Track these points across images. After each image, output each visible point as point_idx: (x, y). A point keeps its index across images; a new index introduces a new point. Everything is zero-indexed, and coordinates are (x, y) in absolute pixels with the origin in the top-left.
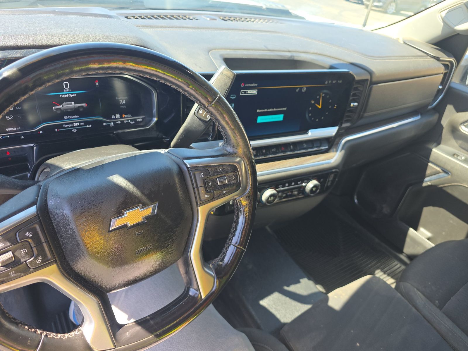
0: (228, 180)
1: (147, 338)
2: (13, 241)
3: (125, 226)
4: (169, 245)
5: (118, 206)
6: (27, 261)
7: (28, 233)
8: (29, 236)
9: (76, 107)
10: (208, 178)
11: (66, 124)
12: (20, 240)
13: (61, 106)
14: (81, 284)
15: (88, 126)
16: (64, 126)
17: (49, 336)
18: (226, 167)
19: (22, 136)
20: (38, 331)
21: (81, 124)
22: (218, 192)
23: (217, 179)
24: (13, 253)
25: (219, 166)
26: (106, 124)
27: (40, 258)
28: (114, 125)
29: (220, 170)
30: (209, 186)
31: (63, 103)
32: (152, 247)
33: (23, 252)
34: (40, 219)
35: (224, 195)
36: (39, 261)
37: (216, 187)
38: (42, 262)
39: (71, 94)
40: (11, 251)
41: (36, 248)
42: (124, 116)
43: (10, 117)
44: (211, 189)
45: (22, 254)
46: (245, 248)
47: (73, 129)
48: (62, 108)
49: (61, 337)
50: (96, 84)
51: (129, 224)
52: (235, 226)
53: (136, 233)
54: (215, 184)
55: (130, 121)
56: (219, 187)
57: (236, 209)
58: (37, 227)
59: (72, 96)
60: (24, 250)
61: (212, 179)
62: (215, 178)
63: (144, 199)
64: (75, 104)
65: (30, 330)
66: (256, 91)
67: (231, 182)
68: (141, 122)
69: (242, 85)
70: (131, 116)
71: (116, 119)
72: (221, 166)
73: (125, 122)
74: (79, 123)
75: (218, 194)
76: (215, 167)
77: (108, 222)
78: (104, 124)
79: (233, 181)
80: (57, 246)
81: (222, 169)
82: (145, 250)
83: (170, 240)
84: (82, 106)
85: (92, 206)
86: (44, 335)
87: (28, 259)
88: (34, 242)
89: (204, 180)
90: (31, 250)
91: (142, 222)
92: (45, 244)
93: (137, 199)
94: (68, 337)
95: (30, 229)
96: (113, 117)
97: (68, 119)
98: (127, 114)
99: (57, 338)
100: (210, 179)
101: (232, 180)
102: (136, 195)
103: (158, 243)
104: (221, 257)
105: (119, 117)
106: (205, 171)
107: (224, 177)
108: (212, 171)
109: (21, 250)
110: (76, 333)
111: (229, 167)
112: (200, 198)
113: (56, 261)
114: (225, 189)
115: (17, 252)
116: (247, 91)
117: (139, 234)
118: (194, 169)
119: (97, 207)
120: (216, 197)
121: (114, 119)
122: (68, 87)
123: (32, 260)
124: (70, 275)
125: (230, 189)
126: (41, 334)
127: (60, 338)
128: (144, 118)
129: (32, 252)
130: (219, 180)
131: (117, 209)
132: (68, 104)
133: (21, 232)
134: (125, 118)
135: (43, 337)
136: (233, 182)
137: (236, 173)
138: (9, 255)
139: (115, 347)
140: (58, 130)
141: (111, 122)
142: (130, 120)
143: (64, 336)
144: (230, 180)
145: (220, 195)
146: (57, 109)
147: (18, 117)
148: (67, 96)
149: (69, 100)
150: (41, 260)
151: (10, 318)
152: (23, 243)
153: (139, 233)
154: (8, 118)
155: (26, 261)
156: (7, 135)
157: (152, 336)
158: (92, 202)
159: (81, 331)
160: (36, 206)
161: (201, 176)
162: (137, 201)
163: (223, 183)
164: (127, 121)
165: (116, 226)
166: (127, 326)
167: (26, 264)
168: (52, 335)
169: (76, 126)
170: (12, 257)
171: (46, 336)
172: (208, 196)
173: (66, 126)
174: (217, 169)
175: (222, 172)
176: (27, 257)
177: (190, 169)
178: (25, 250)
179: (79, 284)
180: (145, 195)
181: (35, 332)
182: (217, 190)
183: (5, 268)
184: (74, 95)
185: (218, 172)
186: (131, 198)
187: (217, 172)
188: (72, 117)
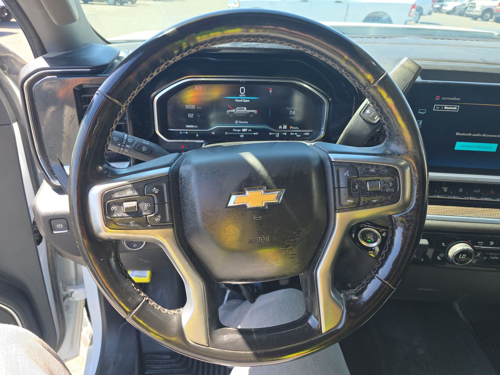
0: (383, 186)
1: (245, 352)
2: (141, 193)
3: (244, 206)
4: (290, 245)
5: (241, 182)
6: (148, 216)
7: (155, 189)
8: (155, 192)
9: (247, 113)
10: (355, 178)
11: (236, 128)
12: (146, 193)
13: (234, 111)
14: (191, 260)
15: (255, 134)
16: (234, 130)
17: (149, 303)
18: (382, 169)
19: (197, 134)
20: (142, 293)
21: (249, 130)
22: (365, 199)
23: (367, 183)
24: (138, 204)
25: (372, 166)
26: (272, 134)
27: (159, 216)
28: (279, 136)
29: (373, 170)
30: (354, 190)
31: (237, 107)
32: (269, 241)
33: (147, 206)
34: (169, 180)
35: (374, 205)
36: (158, 219)
37: (364, 192)
38: (160, 222)
39: (245, 99)
40: (137, 201)
41: (158, 206)
42: (291, 127)
43: (191, 115)
44: (356, 193)
45: (145, 208)
46: (394, 286)
47: (240, 135)
48: (235, 113)
49: (161, 309)
50: (269, 91)
51: (249, 206)
52: (385, 253)
53: (255, 217)
54: (364, 188)
55: (296, 134)
56: (368, 192)
57: (390, 231)
58: (165, 186)
59: (245, 101)
60: (147, 204)
61: (360, 180)
62: (365, 181)
63: (270, 181)
64: (247, 109)
65: (135, 288)
66: (457, 107)
67: (386, 189)
68: (307, 136)
69: (437, 98)
70: (298, 129)
71: (282, 129)
72: (376, 166)
73: (291, 134)
74: (247, 129)
75: (366, 201)
76: (367, 166)
77: (227, 196)
78: (270, 134)
79: (389, 189)
80: (178, 211)
81: (376, 171)
82: (261, 240)
83: (292, 240)
84: (253, 113)
85: (215, 176)
86: (146, 299)
87: (149, 214)
88: (158, 199)
89: (349, 181)
90: (153, 206)
91: (263, 207)
92: (166, 205)
93: (262, 180)
94: (167, 313)
95: (158, 186)
96: (280, 127)
97: (238, 124)
98: (295, 126)
99: (157, 308)
100: (357, 180)
101: (388, 187)
102: (262, 175)
103: (276, 238)
104: (359, 289)
105: (286, 128)
106: (353, 170)
107: (377, 182)
108: (361, 170)
109: (145, 204)
110: (175, 312)
111: (386, 169)
112: (340, 201)
113: (173, 226)
114: (377, 197)
115: (141, 204)
116: (444, 107)
117: (257, 221)
118: (340, 164)
119: (221, 178)
120: (362, 206)
121: (280, 129)
122: (243, 92)
123: (152, 216)
124: (183, 246)
125: (384, 198)
126: (143, 297)
127: (159, 310)
128: (312, 132)
129: (154, 209)
130: (369, 184)
131: (239, 185)
132: (240, 109)
133: (149, 186)
134: (292, 129)
135: (144, 300)
136: (389, 191)
137: (396, 179)
138: (134, 204)
139: (208, 346)
140: (228, 133)
141: (277, 132)
142: (297, 132)
143: (164, 310)
144: (386, 187)
145: (368, 203)
146: (230, 113)
147: (198, 116)
148: (241, 101)
149: (242, 105)
150: (159, 220)
151: (122, 268)
152: (148, 196)
153: (257, 219)
154: (190, 116)
155: (146, 216)
156: (186, 131)
157: (251, 352)
158: (216, 171)
159: (180, 312)
160: (170, 167)
161: (345, 174)
162: (261, 182)
163: (375, 189)
164: (293, 134)
165: (234, 203)
166: (228, 329)
167: (146, 218)
168: (153, 303)
169: (244, 132)
170: (136, 206)
171: (147, 301)
172: (351, 202)
173: (236, 130)
174: (368, 169)
175: (375, 174)
176: (148, 212)
177: (334, 164)
178: (149, 205)
179: (189, 259)
180: (272, 178)
181: (139, 293)
182: (365, 196)
183: (128, 215)
184: (247, 101)
185: (370, 173)
186: (256, 177)
187: (368, 173)
188: (242, 122)
